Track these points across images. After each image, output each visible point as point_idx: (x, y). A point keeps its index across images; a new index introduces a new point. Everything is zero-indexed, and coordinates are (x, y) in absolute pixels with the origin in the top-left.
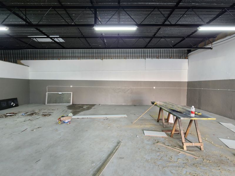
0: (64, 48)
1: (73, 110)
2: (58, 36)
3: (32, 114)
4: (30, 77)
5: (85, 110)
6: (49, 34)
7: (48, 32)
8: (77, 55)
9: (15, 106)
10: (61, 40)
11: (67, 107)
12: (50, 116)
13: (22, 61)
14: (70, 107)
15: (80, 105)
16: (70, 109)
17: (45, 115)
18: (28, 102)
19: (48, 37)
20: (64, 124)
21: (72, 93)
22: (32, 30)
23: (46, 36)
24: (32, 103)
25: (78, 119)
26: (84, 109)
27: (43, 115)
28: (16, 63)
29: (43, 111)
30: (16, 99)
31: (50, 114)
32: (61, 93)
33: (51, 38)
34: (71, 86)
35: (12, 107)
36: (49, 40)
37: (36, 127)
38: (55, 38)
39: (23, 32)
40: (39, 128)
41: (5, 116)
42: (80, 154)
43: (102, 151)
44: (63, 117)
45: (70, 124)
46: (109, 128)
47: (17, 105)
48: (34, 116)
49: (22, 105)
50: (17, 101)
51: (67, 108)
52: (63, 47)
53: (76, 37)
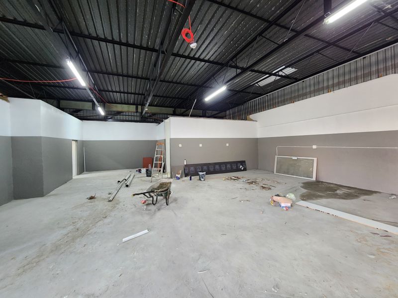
0: (297, 80)
1: (309, 191)
2: (284, 67)
3: (251, 183)
4: (259, 136)
5: (335, 198)
6: (271, 70)
7: (269, 68)
8: (325, 84)
9: (243, 170)
10: (289, 71)
11: (303, 183)
12: (269, 191)
13: (252, 116)
14: (307, 185)
15: (332, 186)
16: (305, 188)
17: (263, 188)
18: (256, 168)
19: (271, 75)
20: (279, 208)
21: (315, 159)
22: (252, 75)
23: (268, 75)
24: (260, 169)
25: (307, 209)
26: (337, 194)
27: (262, 187)
28: (246, 119)
29: (265, 182)
30: (244, 162)
31: (271, 187)
32: (296, 158)
33: (275, 74)
34: (314, 147)
35: (240, 170)
36: (272, 79)
37: (246, 199)
38: (278, 72)
39: (245, 82)
40: (247, 200)
41: (231, 179)
42: (268, 260)
43: (308, 286)
44: (278, 195)
45: (287, 212)
46: (372, 257)
47: (245, 169)
48: (253, 185)
49: (250, 169)
50: (245, 164)
51: (302, 185)
52: (295, 79)
53: (313, 54)
